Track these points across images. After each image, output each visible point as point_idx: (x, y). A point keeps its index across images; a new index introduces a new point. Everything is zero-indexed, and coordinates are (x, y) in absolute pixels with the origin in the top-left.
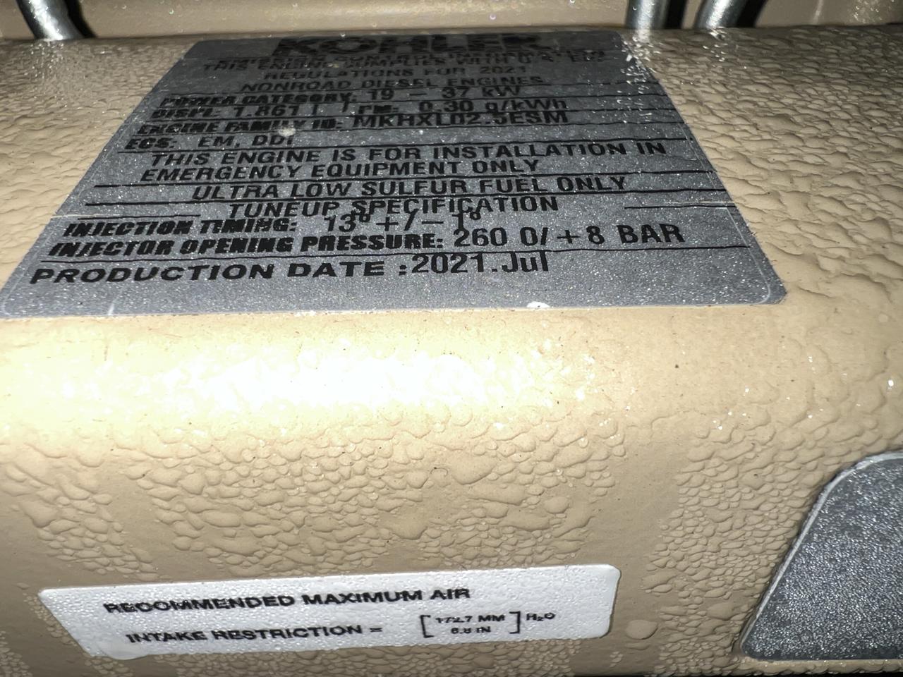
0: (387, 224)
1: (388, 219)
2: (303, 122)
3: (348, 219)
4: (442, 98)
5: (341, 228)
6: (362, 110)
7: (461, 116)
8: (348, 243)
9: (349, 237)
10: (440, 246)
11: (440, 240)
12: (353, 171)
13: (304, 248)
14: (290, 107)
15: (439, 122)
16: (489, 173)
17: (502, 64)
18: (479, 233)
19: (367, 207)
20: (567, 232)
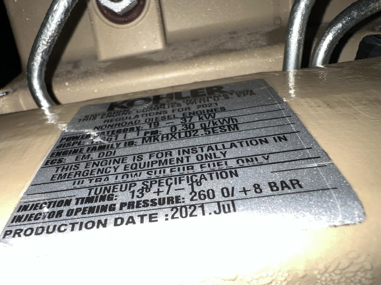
0: (158, 192)
1: (158, 189)
2: (120, 143)
3: (141, 191)
4: (180, 123)
5: (138, 197)
6: (145, 134)
7: (190, 132)
8: (141, 204)
9: (141, 201)
10: (183, 202)
11: (183, 199)
12: (142, 166)
13: (121, 209)
14: (114, 136)
15: (180, 137)
16: (204, 160)
17: (207, 103)
18: (202, 193)
19: (149, 184)
20: (244, 188)
